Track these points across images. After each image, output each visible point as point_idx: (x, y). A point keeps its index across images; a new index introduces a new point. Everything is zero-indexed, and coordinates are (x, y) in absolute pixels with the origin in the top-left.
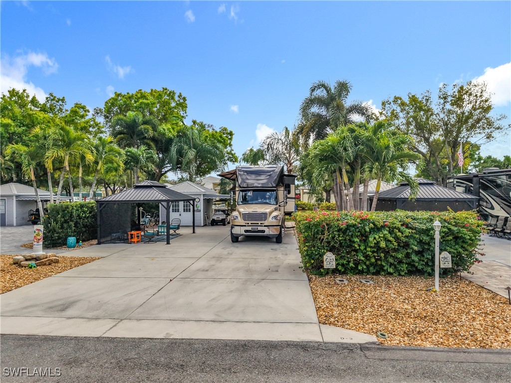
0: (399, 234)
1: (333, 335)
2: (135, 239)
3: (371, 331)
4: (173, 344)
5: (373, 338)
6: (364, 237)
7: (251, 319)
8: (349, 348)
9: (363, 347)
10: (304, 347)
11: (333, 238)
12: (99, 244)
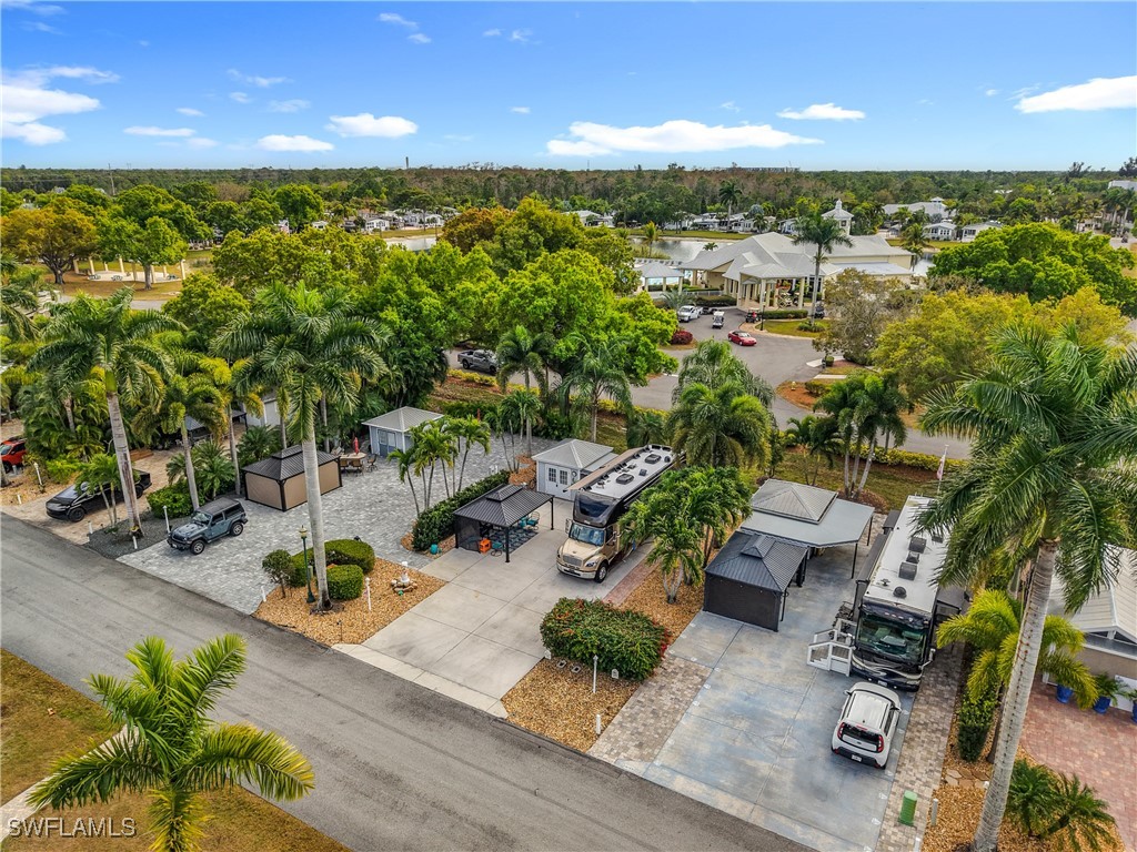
1: (496, 709)
2: (484, 549)
3: (513, 711)
4: (435, 696)
5: (507, 716)
7: (474, 687)
8: (490, 718)
9: (496, 719)
10: (476, 712)
12: (457, 547)
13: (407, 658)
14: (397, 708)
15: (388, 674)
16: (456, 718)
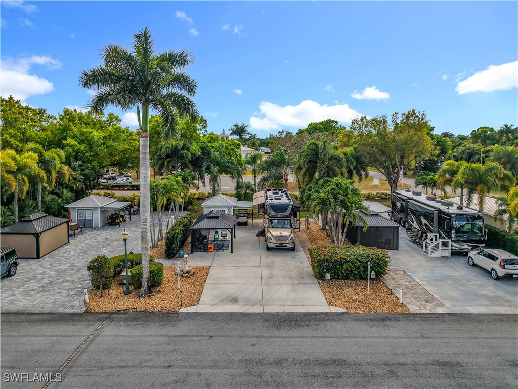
0: (356, 265)
1: (334, 309)
3: (345, 308)
4: (289, 314)
5: (345, 310)
6: (342, 265)
7: (305, 304)
8: (338, 314)
9: (342, 313)
10: (326, 314)
11: (329, 265)
12: (192, 253)
13: (240, 303)
14: (278, 327)
15: (241, 313)
16: (320, 320)
